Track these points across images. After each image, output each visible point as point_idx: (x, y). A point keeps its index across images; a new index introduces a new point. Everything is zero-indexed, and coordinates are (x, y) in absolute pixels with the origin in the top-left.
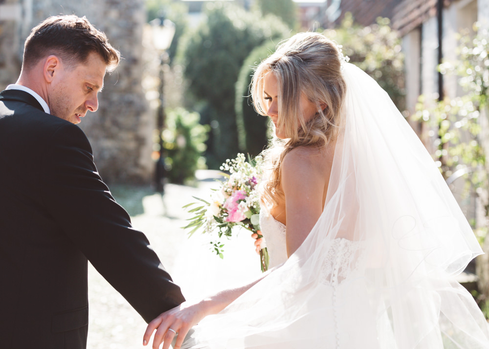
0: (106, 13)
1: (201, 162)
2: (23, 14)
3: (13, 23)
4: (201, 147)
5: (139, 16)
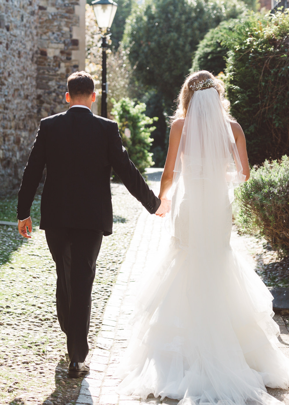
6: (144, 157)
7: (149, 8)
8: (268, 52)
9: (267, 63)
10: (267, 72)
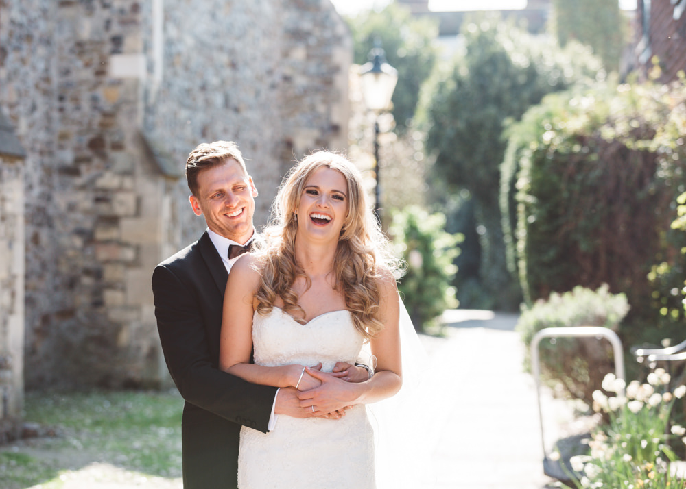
0: (286, 54)
1: (450, 293)
2: (150, 69)
3: (136, 83)
4: (450, 270)
5: (341, 55)
6: (439, 295)
7: (456, 70)
8: (572, 154)
9: (572, 167)
10: (571, 179)
